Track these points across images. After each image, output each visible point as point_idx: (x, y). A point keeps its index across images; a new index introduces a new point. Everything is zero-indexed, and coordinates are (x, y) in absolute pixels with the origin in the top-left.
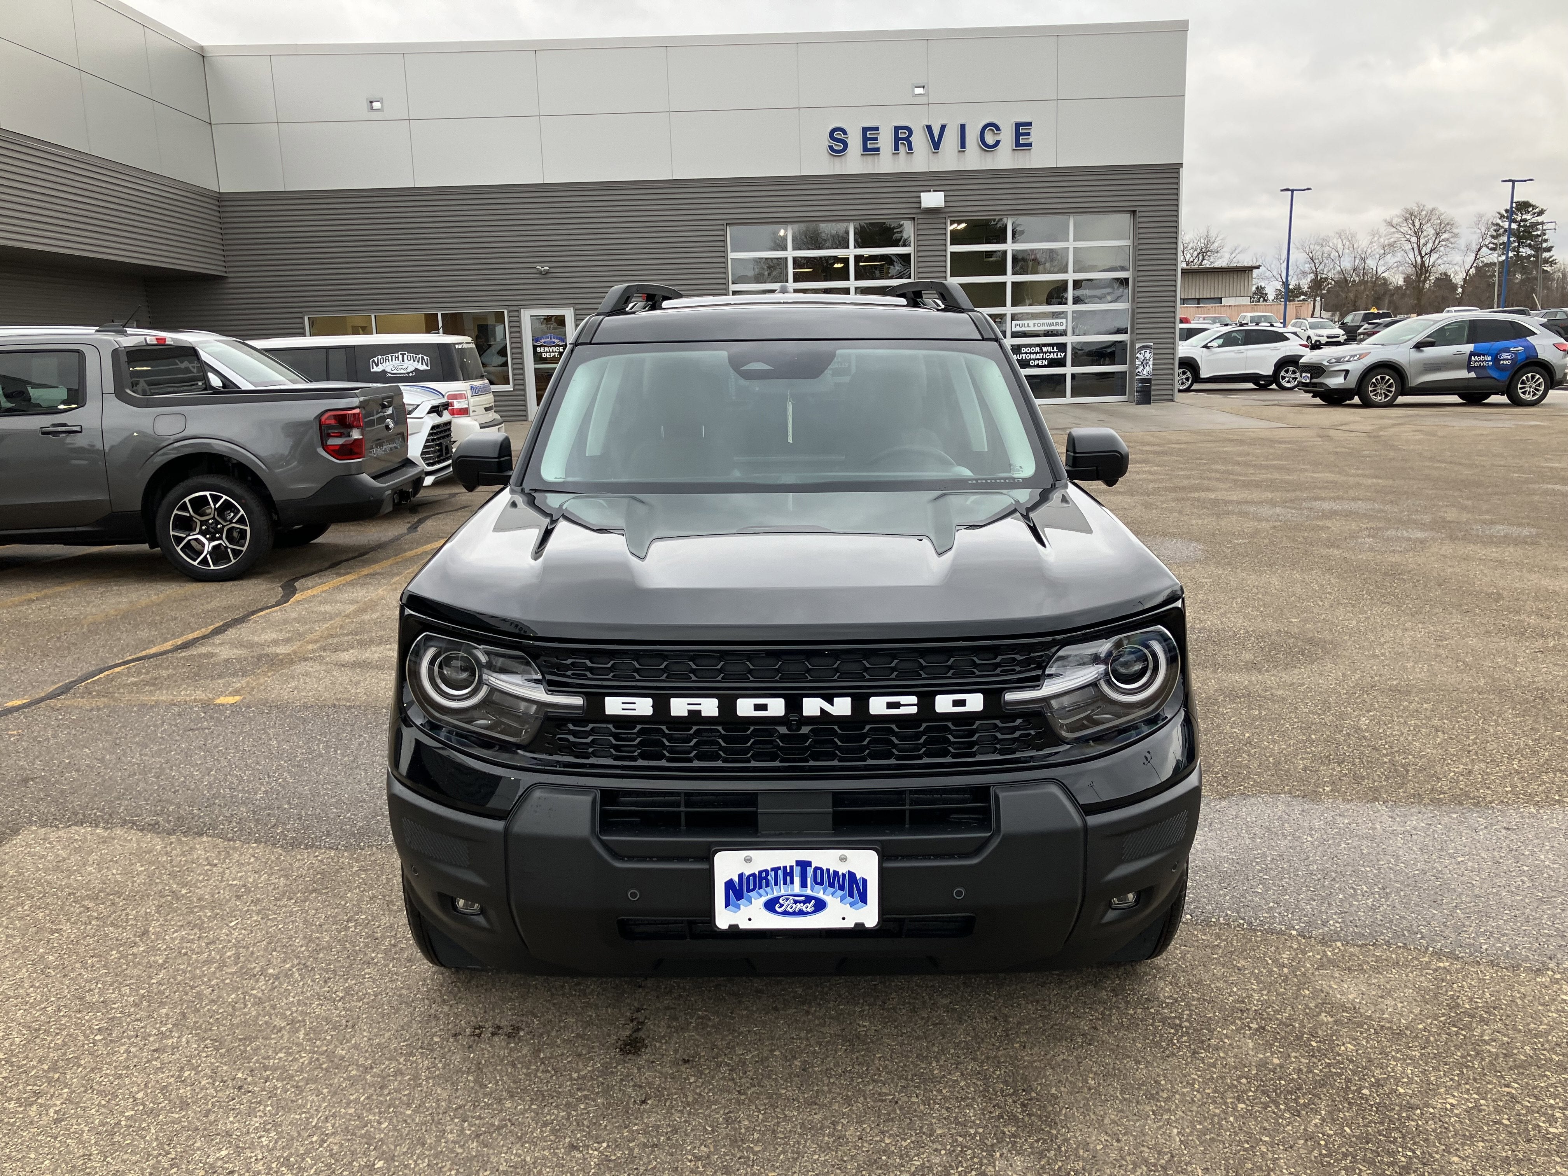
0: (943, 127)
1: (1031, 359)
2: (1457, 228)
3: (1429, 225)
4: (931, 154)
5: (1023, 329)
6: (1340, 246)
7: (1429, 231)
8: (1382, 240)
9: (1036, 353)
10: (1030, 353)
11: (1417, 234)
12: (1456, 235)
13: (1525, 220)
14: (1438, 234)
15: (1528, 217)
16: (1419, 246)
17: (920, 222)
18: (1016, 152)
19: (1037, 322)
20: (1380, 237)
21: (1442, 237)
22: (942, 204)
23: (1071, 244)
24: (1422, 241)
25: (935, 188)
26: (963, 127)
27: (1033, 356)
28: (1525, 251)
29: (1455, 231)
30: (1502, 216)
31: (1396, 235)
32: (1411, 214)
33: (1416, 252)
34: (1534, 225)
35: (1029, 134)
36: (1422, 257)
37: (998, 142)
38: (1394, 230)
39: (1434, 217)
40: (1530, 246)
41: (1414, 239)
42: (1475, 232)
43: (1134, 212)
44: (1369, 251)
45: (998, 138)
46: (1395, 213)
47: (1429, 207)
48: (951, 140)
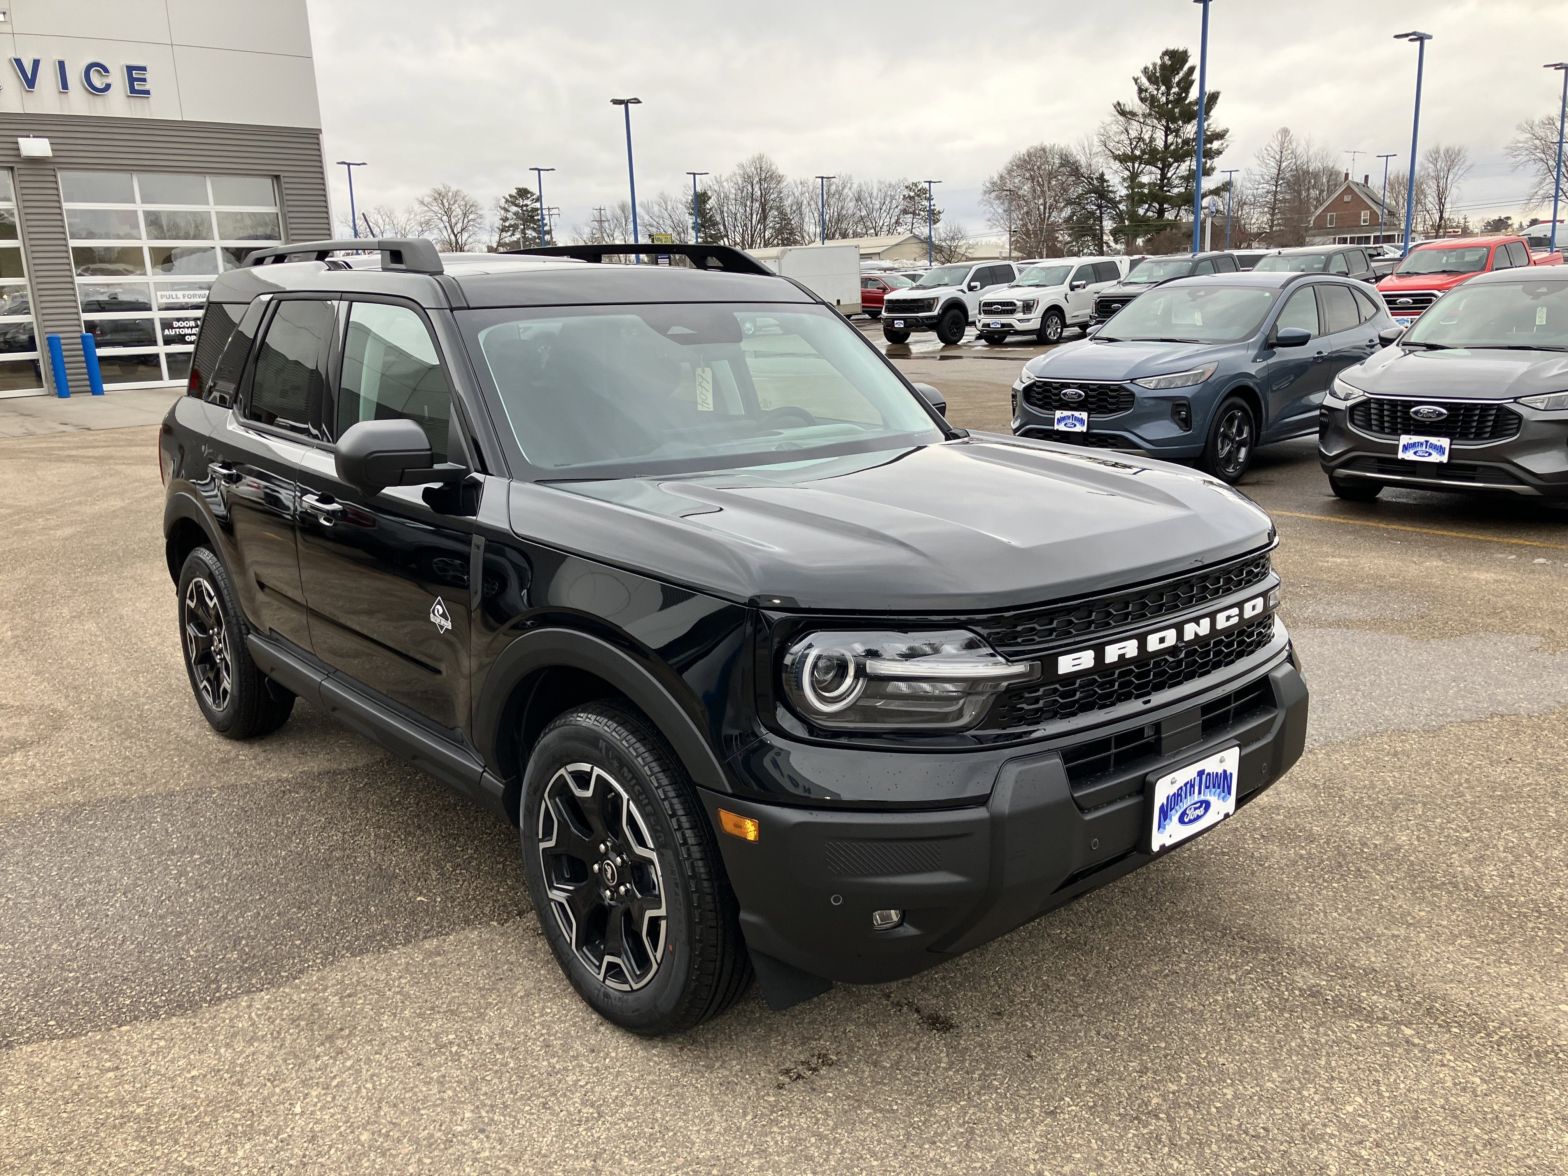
0: (36, 63)
1: (185, 335)
2: (481, 209)
3: (456, 205)
4: (24, 93)
5: (171, 301)
6: (380, 221)
7: (457, 211)
8: (418, 217)
9: (192, 328)
10: (183, 328)
11: (448, 212)
12: (481, 217)
13: (526, 205)
14: (465, 214)
15: (528, 202)
16: (451, 227)
17: (21, 172)
18: (132, 100)
19: (187, 293)
20: (416, 215)
21: (470, 218)
22: (49, 153)
23: (212, 209)
24: (453, 221)
25: (37, 134)
26: (62, 64)
27: (189, 331)
28: (531, 233)
29: (480, 212)
30: (507, 201)
31: (429, 214)
32: (440, 194)
33: (449, 230)
34: (535, 210)
35: (144, 80)
36: (456, 236)
37: (108, 87)
38: (426, 208)
39: (459, 199)
40: (534, 229)
41: (445, 218)
42: (496, 215)
43: (277, 177)
44: (408, 228)
45: (108, 81)
46: (425, 192)
47: (454, 188)
48: (47, 77)
